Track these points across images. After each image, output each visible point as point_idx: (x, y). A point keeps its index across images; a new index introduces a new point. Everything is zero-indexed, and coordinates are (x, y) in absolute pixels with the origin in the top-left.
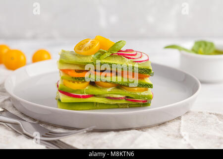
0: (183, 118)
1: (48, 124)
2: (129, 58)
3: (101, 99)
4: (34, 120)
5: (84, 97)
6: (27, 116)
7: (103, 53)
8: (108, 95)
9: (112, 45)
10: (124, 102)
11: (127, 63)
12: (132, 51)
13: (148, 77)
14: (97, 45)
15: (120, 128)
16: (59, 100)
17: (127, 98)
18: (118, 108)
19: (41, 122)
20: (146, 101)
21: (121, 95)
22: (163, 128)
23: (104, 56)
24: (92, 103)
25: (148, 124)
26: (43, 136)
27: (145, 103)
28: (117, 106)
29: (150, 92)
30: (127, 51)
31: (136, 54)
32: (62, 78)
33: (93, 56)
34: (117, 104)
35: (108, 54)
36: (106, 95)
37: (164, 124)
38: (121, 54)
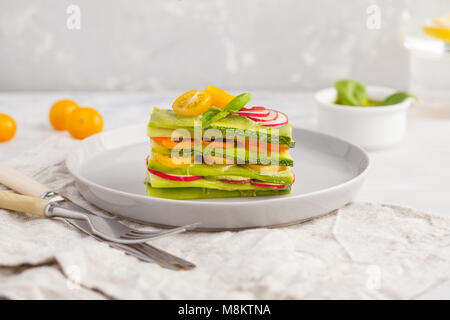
0: (340, 213)
1: (132, 221)
2: (256, 120)
3: (214, 183)
4: (111, 214)
5: (186, 179)
6: (100, 209)
7: (217, 112)
8: (224, 177)
9: (230, 100)
10: (248, 187)
11: (252, 127)
12: (262, 109)
13: (287, 148)
14: (208, 99)
15: (241, 226)
16: (149, 184)
17: (254, 181)
18: (240, 196)
19: (120, 218)
20: (283, 186)
21: (243, 176)
22: (308, 227)
23: (217, 117)
24: (200, 189)
25: (284, 221)
26: (122, 238)
27: (282, 190)
28: (239, 194)
29: (289, 172)
30: (253, 109)
31: (268, 114)
32: (153, 150)
33: (201, 116)
34: (238, 191)
35: (224, 114)
36: (220, 177)
37: (309, 220)
38: (244, 114)
